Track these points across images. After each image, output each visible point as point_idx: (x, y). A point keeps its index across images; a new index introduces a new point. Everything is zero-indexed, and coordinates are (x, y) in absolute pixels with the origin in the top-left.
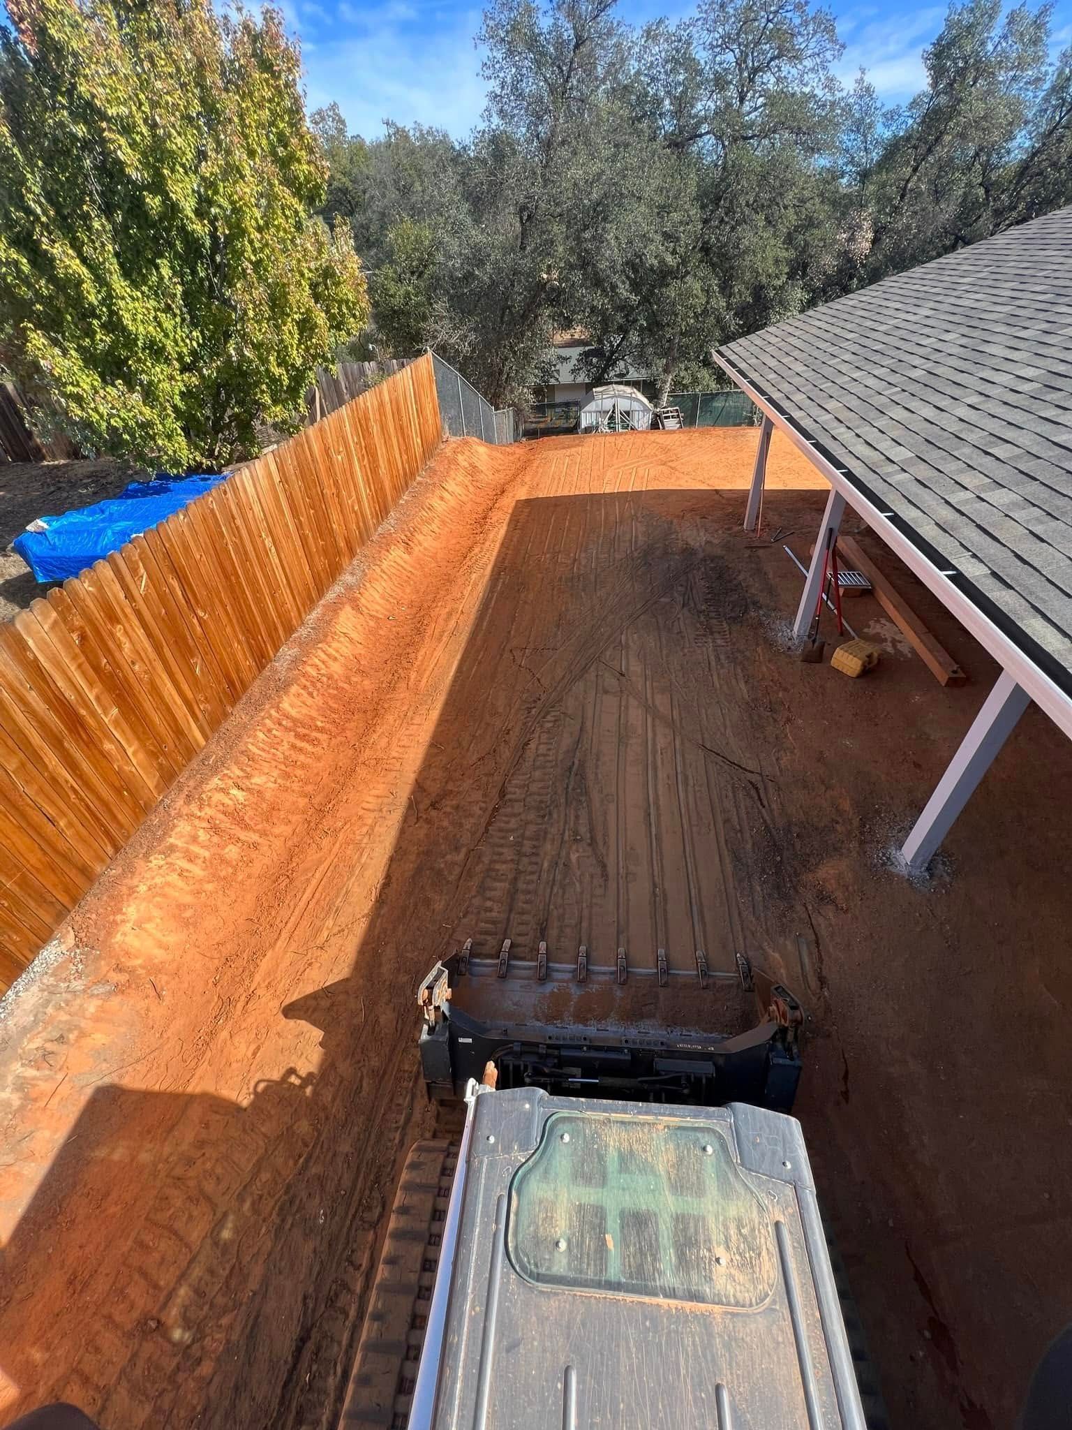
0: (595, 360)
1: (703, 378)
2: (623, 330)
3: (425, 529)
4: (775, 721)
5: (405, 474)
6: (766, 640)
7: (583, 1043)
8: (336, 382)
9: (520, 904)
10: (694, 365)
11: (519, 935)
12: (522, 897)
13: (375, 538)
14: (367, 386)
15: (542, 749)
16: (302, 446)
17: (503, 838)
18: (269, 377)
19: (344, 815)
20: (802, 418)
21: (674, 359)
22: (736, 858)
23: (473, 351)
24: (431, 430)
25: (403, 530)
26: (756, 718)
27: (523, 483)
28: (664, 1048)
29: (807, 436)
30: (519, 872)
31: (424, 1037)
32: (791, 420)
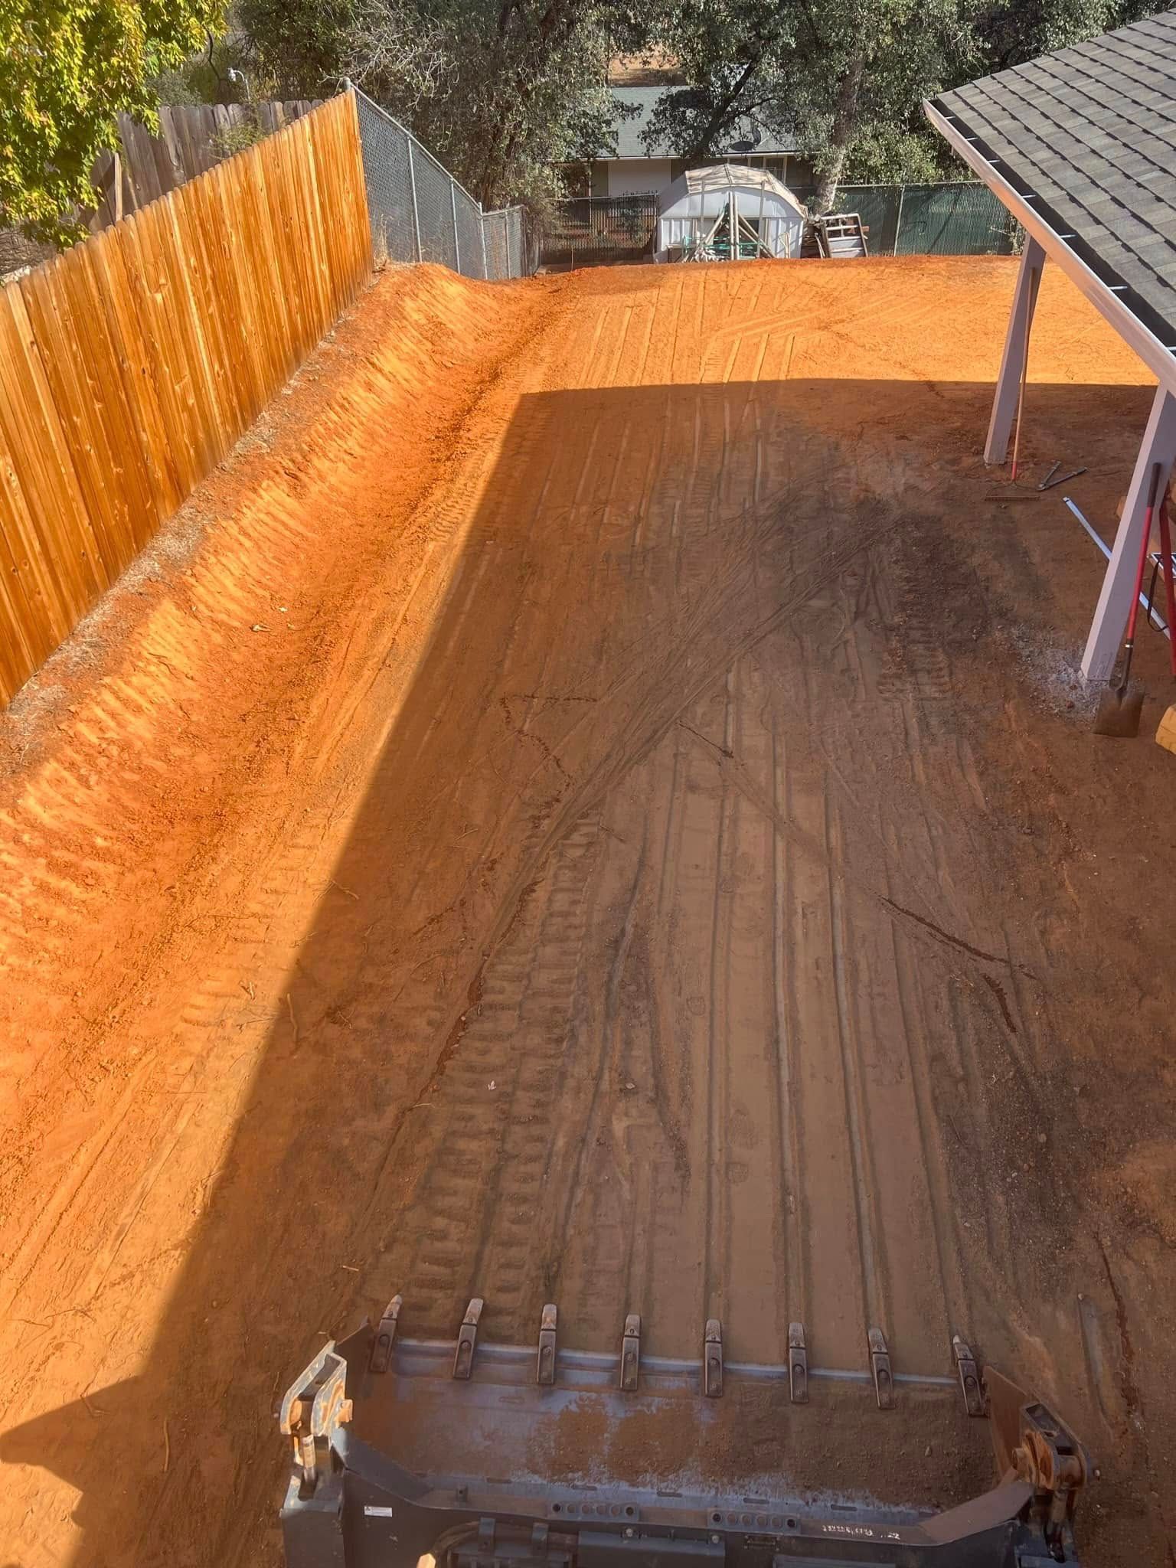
0: (690, 114)
1: (910, 155)
2: (748, 54)
3: (333, 448)
4: (1040, 854)
5: (295, 337)
6: (1023, 689)
7: (625, 1519)
8: (158, 145)
9: (506, 1224)
10: (891, 129)
11: (501, 1289)
12: (509, 1210)
13: (229, 463)
14: (220, 155)
15: (561, 901)
16: (81, 269)
17: (473, 1084)
18: (19, 131)
19: (144, 1032)
20: (1100, 240)
21: (850, 116)
22: (957, 1134)
23: (441, 90)
24: (350, 246)
25: (287, 448)
26: (1000, 847)
27: (537, 361)
28: (796, 1533)
29: (1109, 275)
30: (504, 1157)
31: (292, 1502)
32: (1079, 245)
